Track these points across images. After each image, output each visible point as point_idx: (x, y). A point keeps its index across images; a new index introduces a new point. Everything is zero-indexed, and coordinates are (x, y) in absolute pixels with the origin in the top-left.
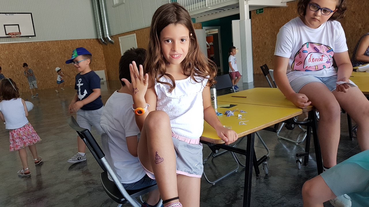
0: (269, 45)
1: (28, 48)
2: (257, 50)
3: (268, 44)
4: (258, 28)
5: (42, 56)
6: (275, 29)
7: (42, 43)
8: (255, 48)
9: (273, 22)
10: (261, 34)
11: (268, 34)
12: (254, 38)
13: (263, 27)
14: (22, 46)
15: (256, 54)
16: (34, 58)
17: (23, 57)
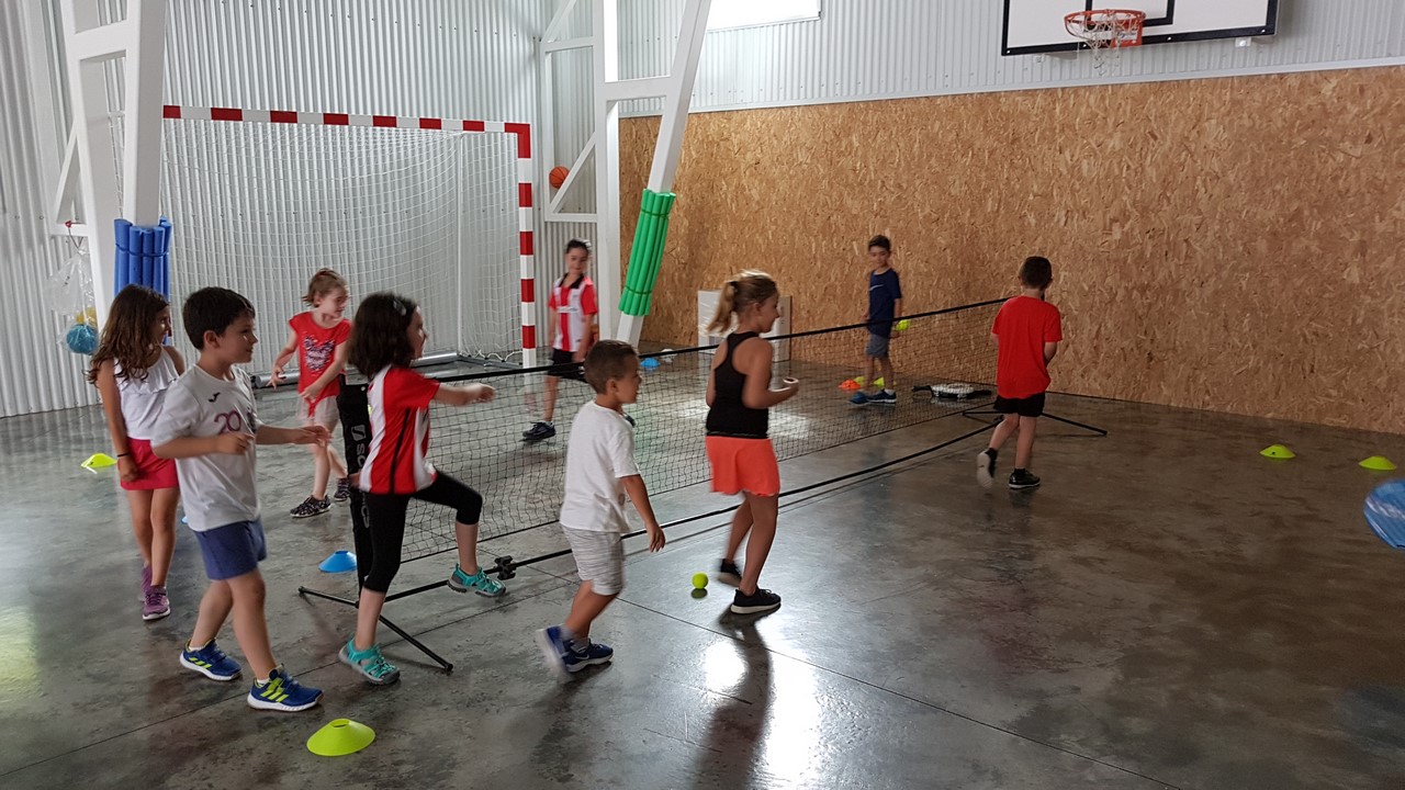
1: (1247, 123)
5: (1335, 179)
7: (1359, 83)
14: (1217, 105)
16: (1268, 191)
17: (1199, 182)
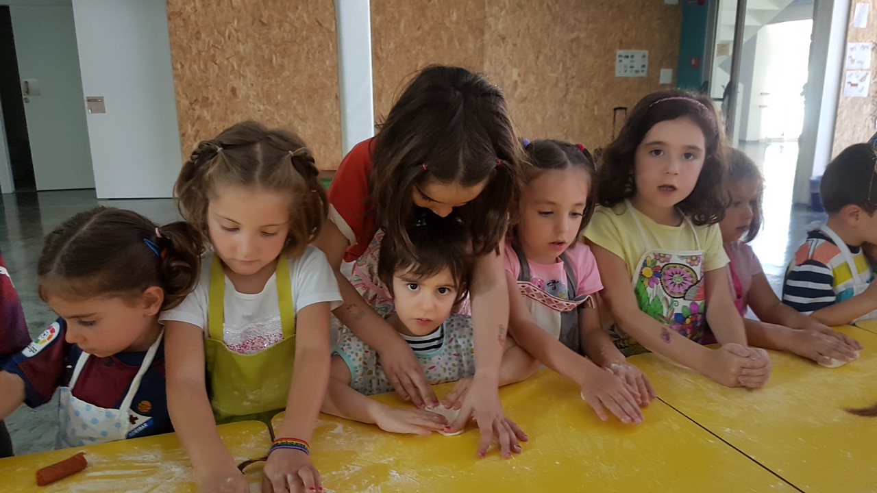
0: (251, 100)
2: (197, 113)
3: (248, 97)
4: (198, 32)
6: (273, 47)
8: (186, 103)
9: (264, 20)
10: (214, 56)
11: (244, 62)
12: (182, 66)
13: (223, 35)
15: (193, 125)
